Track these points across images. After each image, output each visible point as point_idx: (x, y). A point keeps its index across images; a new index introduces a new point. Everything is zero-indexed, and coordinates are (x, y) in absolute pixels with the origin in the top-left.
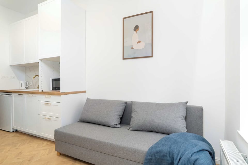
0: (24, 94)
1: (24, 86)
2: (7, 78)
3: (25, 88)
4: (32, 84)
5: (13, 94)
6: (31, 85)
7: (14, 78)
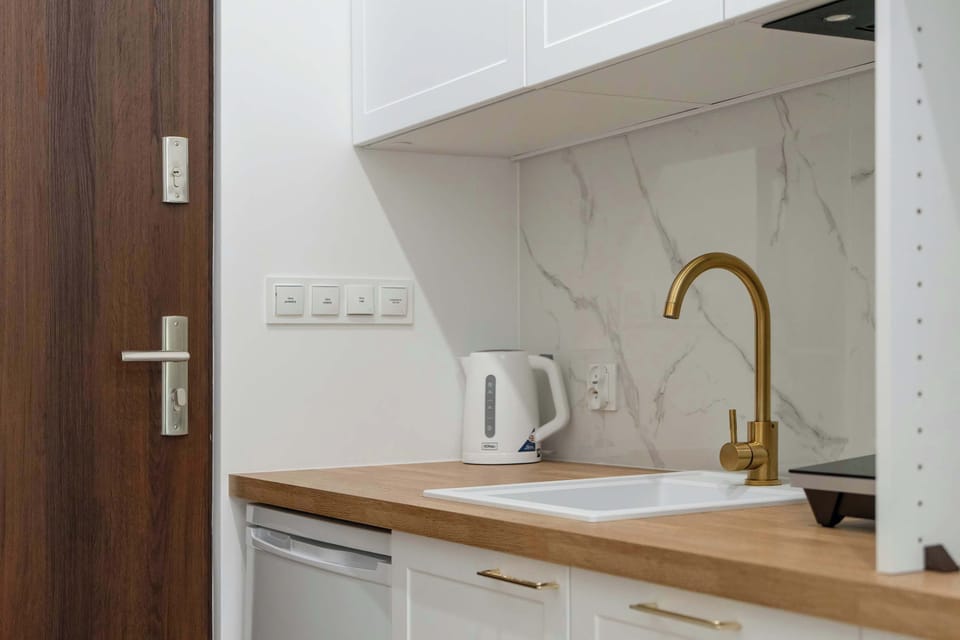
0: (560, 576)
1: (515, 422)
2: (327, 319)
3: (528, 446)
4: (609, 391)
5: (399, 545)
6: (601, 411)
7: (398, 319)
